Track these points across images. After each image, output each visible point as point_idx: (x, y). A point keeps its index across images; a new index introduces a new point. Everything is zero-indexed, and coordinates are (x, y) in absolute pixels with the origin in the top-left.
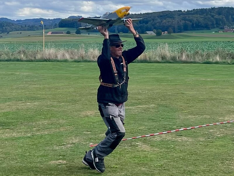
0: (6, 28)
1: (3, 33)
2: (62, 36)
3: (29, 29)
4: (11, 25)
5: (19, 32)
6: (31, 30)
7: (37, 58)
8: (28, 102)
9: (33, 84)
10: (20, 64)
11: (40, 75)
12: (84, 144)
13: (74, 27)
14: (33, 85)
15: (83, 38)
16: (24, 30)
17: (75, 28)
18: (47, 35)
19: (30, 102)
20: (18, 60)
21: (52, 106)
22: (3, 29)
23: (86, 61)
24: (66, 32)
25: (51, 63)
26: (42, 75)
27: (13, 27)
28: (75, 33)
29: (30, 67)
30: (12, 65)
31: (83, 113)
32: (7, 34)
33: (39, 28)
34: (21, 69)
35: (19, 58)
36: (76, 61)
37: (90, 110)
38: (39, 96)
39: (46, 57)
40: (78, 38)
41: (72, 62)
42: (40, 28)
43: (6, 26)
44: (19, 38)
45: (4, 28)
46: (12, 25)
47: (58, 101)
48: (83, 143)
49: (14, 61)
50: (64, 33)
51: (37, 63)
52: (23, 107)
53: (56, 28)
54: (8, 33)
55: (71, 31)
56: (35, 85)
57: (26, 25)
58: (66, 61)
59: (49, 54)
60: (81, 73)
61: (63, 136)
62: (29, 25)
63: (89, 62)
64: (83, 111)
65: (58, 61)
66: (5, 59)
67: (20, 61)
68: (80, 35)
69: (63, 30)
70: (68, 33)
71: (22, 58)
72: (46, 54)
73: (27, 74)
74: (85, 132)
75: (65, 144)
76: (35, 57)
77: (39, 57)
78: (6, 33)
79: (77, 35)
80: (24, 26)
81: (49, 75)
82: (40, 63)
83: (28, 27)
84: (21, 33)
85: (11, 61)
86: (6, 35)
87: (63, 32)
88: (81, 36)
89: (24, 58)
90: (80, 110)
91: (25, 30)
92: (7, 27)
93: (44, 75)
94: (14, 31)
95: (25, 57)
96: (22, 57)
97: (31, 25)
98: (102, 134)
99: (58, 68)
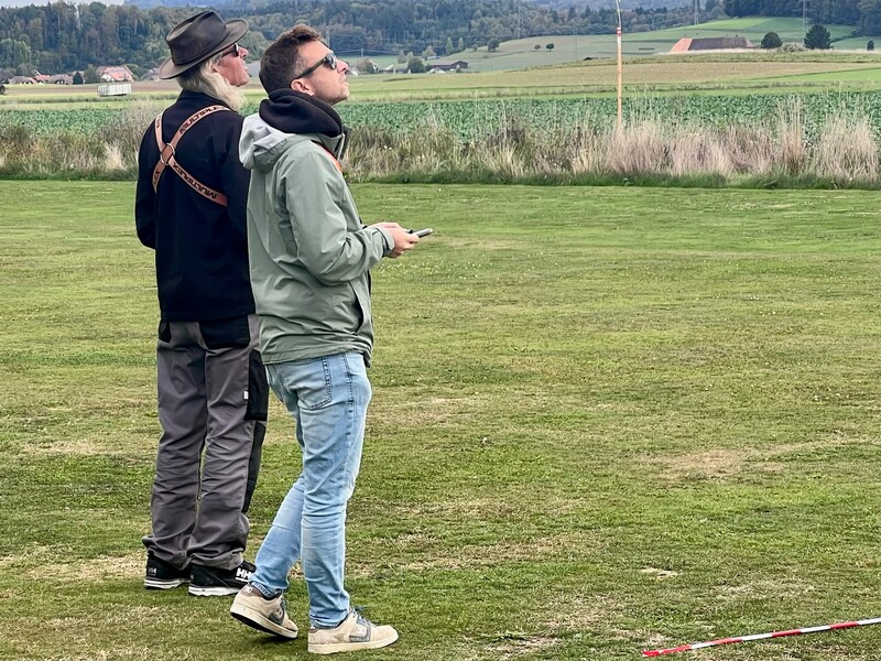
0: (482, 24)
1: (469, 46)
2: (738, 58)
3: (590, 26)
4: (506, 8)
5: (544, 41)
6: (597, 32)
7: (577, 167)
8: (439, 395)
9: (505, 297)
10: (493, 195)
11: (560, 250)
12: (618, 639)
13: (800, 15)
14: (504, 302)
15: (841, 67)
16: (563, 34)
17: (804, 20)
18: (671, 53)
19: (448, 396)
20: (491, 174)
21: (544, 420)
22: (470, 26)
23: (810, 183)
24: (762, 37)
25: (638, 190)
26: (570, 250)
27: (515, 16)
28: (801, 45)
29: (531, 212)
30: (454, 204)
31: (687, 463)
32: (489, 51)
33: (634, 20)
34: (490, 219)
35: (493, 165)
37: (727, 447)
38: (506, 360)
39: (618, 163)
40: (814, 67)
41: (742, 187)
42: (638, 23)
43: (484, 14)
44: (539, 72)
45: (473, 22)
46: (511, 7)
47: (585, 394)
48: (613, 634)
49: (471, 182)
50: (749, 44)
51: (573, 191)
52: (402, 419)
53: (714, 18)
54: (494, 46)
55: (781, 36)
56: (514, 302)
57: (572, 10)
59: (634, 149)
60: (766, 245)
61: (528, 585)
62: (588, 11)
63: (824, 185)
64: (689, 449)
65: (676, 182)
66: (429, 169)
67: (496, 183)
68: (826, 51)
69: (747, 31)
70: (771, 42)
71: (509, 168)
72: (621, 149)
73: (504, 245)
74: (652, 570)
75: (521, 634)
76: (567, 165)
77: (585, 163)
78: (486, 48)
79: (810, 52)
80: (567, 11)
81: (604, 251)
82: (587, 194)
83: (583, 17)
84: (550, 47)
85: (460, 182)
86: (486, 57)
87: (748, 38)
88: (831, 55)
89: (518, 169)
90: (675, 446)
91: (570, 33)
92: (486, 20)
93: (580, 254)
94: (522, 37)
95: (521, 163)
96: (509, 160)
97: (596, 9)
98: (738, 584)
99: (660, 217)
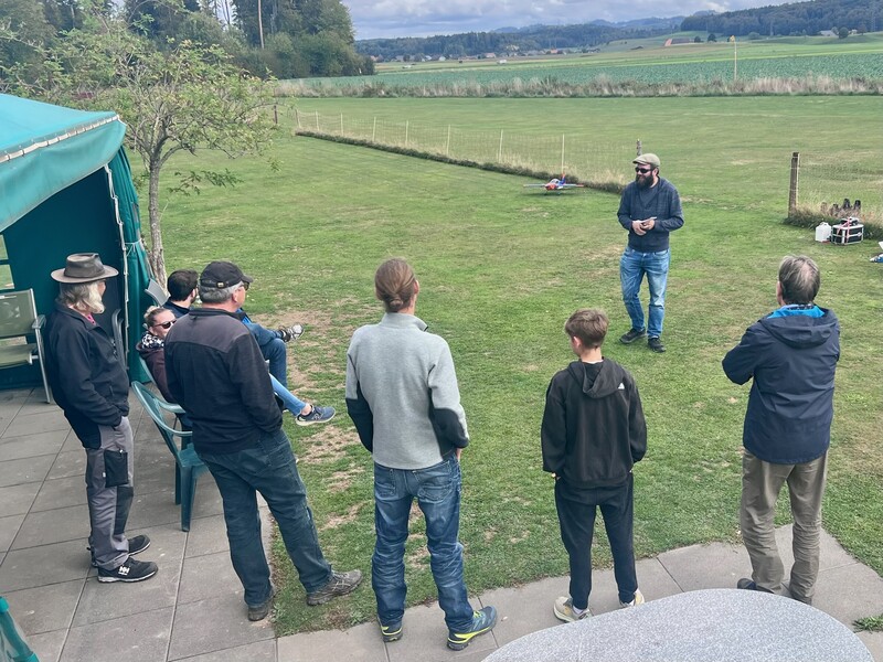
0: (604, 36)
7: (745, 92)
13: (706, 30)
24: (694, 38)
25: (766, 97)
33: (652, 33)
36: (800, 95)
39: (759, 90)
41: (796, 96)
50: (690, 40)
51: (747, 98)
53: (677, 31)
55: (700, 37)
58: (787, 94)
59: (763, 85)
69: (689, 36)
70: (697, 40)
72: (759, 86)
77: (749, 90)
80: (630, 31)
82: (751, 99)
